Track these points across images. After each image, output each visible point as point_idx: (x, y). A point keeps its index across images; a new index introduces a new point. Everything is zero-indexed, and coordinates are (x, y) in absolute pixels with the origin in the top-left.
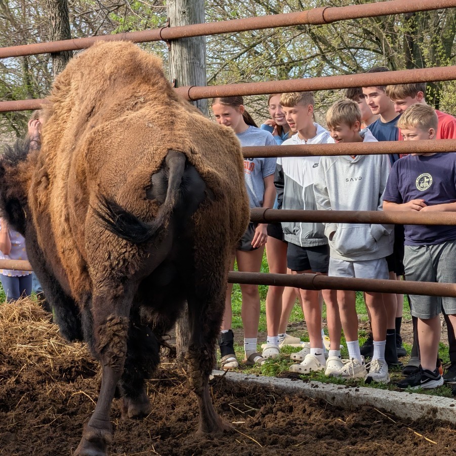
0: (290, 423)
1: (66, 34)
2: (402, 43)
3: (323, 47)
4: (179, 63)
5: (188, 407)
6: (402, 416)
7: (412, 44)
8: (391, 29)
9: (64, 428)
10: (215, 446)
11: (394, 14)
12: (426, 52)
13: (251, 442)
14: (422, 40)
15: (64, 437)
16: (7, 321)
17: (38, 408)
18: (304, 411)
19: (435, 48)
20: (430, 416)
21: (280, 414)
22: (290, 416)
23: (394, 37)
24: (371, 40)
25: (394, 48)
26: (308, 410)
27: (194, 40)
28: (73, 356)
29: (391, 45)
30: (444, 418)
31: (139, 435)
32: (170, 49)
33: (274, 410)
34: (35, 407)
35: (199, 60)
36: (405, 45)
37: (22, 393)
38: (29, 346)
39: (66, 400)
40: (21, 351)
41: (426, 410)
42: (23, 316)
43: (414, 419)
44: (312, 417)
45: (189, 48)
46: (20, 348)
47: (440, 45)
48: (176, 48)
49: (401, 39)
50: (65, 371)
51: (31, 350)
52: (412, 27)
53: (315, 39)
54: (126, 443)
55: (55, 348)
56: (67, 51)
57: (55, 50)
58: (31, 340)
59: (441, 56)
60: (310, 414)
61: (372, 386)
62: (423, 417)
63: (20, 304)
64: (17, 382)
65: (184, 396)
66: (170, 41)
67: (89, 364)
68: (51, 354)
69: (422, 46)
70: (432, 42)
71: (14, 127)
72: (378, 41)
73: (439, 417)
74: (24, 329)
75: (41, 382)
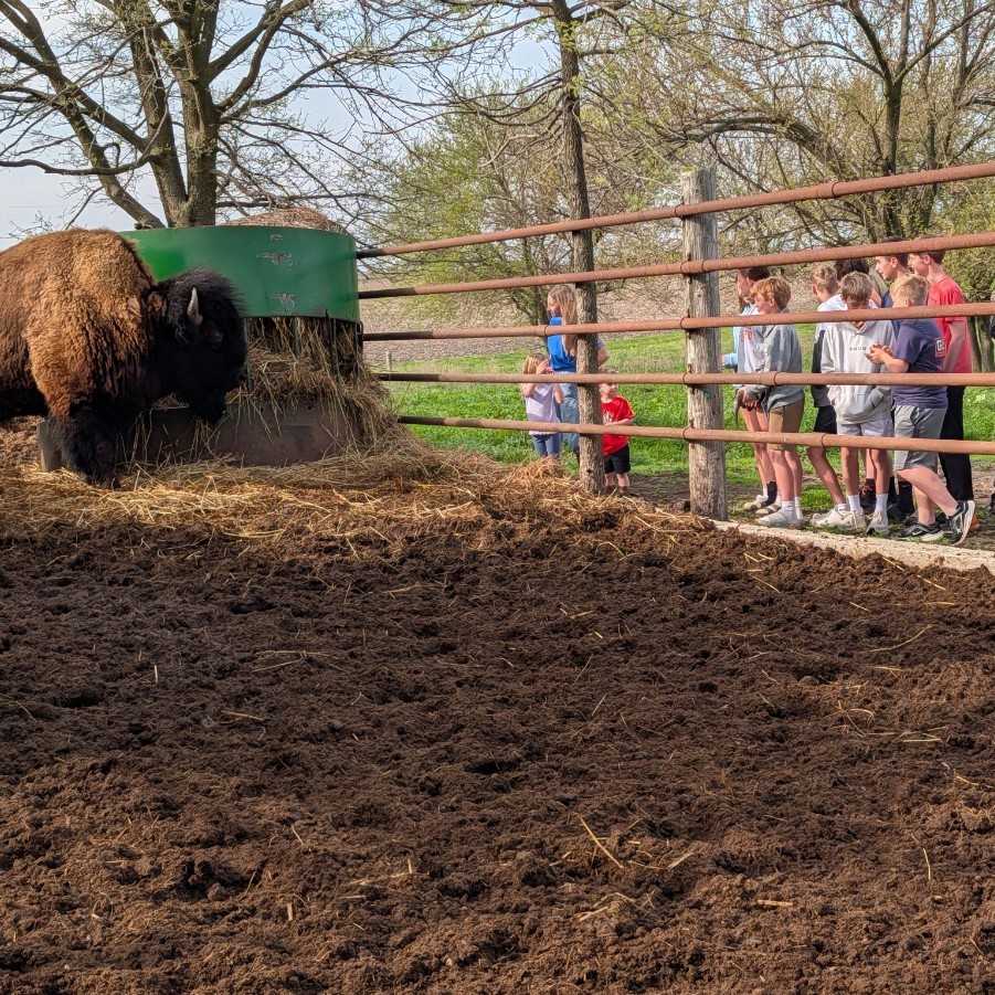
0: (804, 571)
1: (586, 214)
2: (882, 214)
3: (806, 220)
4: (692, 238)
5: (706, 557)
6: (910, 565)
7: (891, 215)
8: (872, 202)
9: (594, 575)
10: (736, 592)
11: (873, 191)
12: (905, 222)
13: (769, 588)
14: (899, 211)
15: (596, 583)
16: (533, 478)
17: (570, 556)
18: (816, 559)
19: (914, 218)
20: (938, 564)
21: (794, 562)
22: (804, 565)
23: (874, 209)
24: (852, 211)
25: (874, 219)
26: (819, 559)
27: (706, 216)
28: (596, 509)
29: (872, 217)
30: (950, 566)
31: (665, 581)
32: (684, 225)
33: (787, 559)
34: (567, 555)
35: (711, 235)
36: (885, 216)
37: (554, 543)
38: (555, 500)
39: (594, 549)
40: (549, 505)
41: (933, 558)
42: (546, 473)
43: (922, 567)
44: (824, 565)
45: (702, 224)
46: (547, 502)
47: (918, 217)
48: (690, 225)
49: (880, 211)
50: (590, 522)
51: (557, 504)
52: (891, 199)
53: (800, 212)
54: (654, 589)
55: (579, 502)
56: (586, 229)
57: (577, 228)
58: (556, 494)
59: (919, 226)
60: (822, 563)
61: (874, 536)
62: (931, 565)
63: (544, 462)
64: (549, 533)
65: (702, 546)
66: (684, 217)
67: (610, 516)
68: (574, 507)
69: (901, 216)
70: (910, 213)
71: (514, 300)
72: (859, 213)
73: (945, 565)
74: (550, 484)
75: (570, 533)
